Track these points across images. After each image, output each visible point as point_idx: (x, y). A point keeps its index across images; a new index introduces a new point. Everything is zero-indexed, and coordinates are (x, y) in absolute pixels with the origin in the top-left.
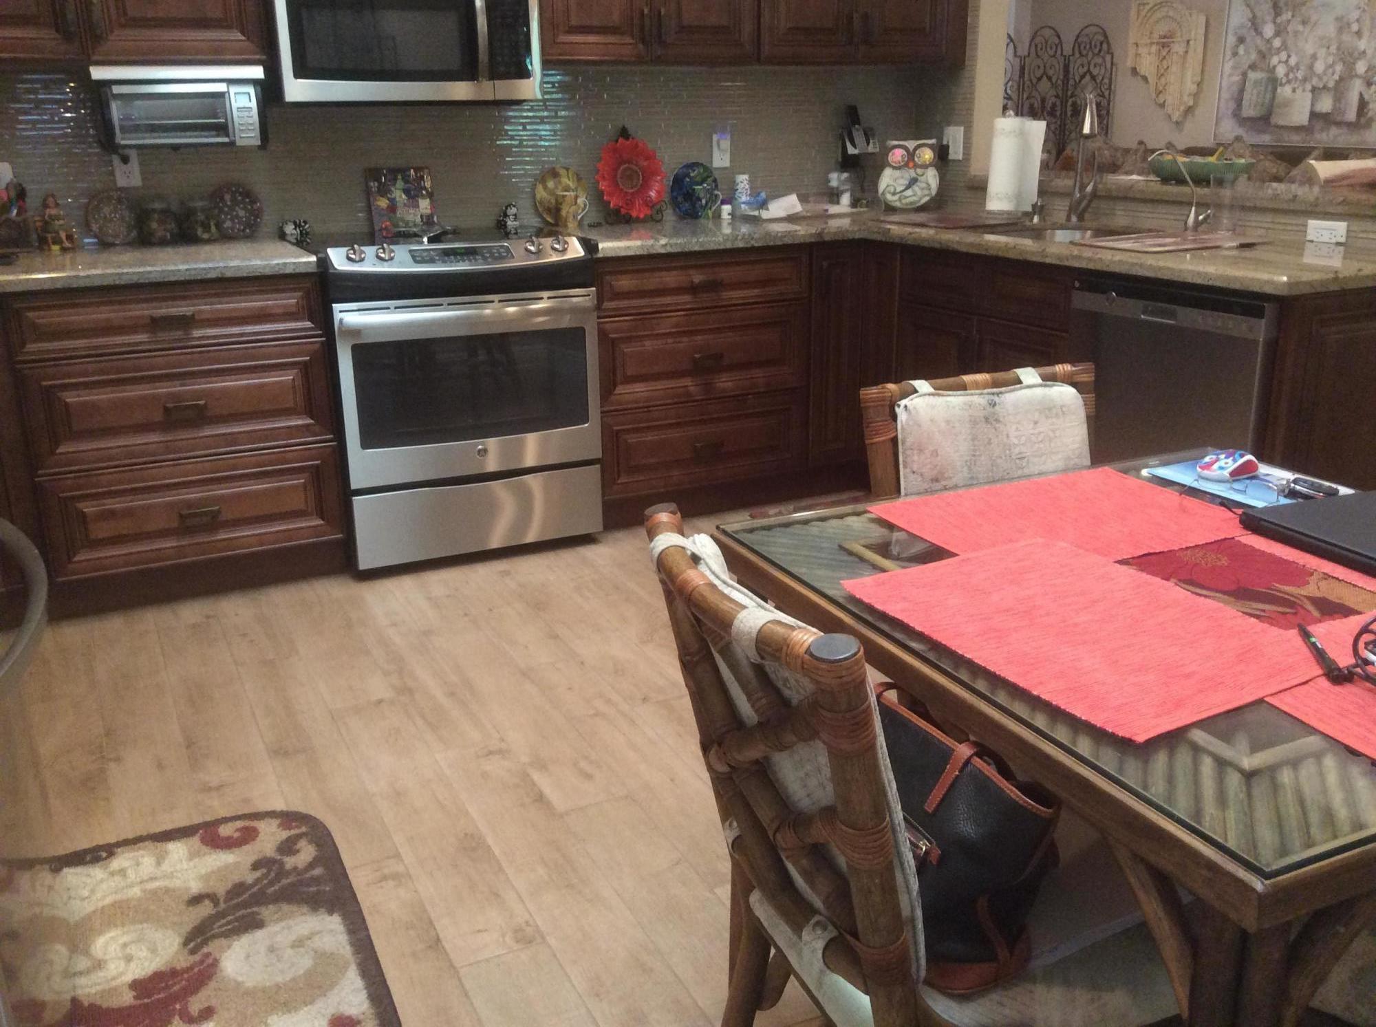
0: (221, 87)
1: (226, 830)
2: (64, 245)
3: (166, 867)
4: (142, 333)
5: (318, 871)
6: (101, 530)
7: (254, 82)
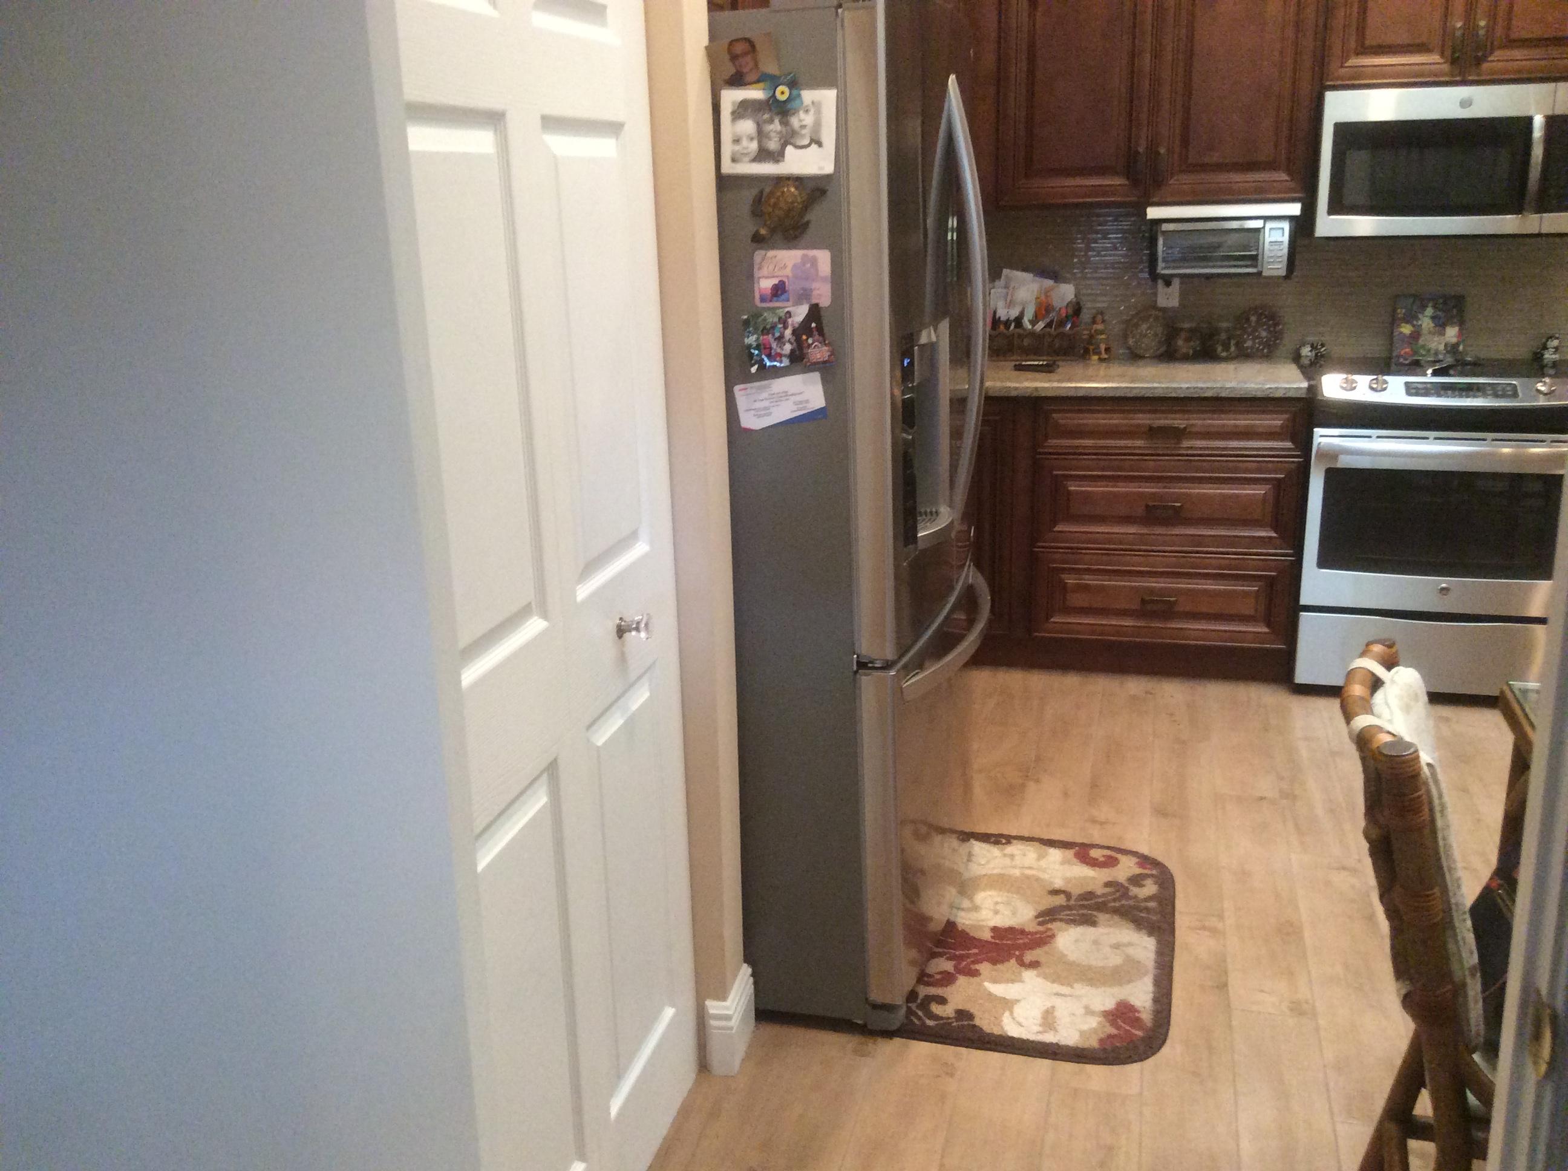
0: (1258, 224)
1: (1095, 853)
2: (1101, 357)
3: (1043, 863)
4: (1142, 439)
5: (1152, 904)
6: (1077, 600)
7: (1291, 218)
